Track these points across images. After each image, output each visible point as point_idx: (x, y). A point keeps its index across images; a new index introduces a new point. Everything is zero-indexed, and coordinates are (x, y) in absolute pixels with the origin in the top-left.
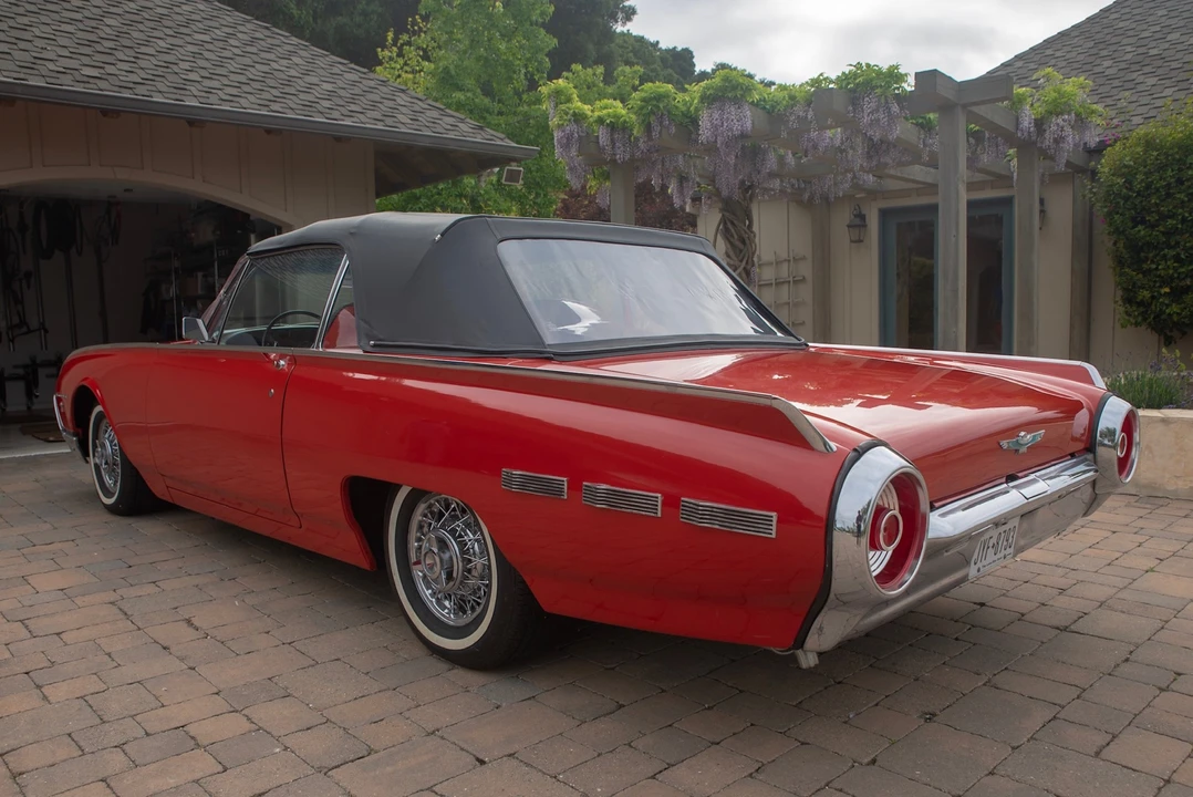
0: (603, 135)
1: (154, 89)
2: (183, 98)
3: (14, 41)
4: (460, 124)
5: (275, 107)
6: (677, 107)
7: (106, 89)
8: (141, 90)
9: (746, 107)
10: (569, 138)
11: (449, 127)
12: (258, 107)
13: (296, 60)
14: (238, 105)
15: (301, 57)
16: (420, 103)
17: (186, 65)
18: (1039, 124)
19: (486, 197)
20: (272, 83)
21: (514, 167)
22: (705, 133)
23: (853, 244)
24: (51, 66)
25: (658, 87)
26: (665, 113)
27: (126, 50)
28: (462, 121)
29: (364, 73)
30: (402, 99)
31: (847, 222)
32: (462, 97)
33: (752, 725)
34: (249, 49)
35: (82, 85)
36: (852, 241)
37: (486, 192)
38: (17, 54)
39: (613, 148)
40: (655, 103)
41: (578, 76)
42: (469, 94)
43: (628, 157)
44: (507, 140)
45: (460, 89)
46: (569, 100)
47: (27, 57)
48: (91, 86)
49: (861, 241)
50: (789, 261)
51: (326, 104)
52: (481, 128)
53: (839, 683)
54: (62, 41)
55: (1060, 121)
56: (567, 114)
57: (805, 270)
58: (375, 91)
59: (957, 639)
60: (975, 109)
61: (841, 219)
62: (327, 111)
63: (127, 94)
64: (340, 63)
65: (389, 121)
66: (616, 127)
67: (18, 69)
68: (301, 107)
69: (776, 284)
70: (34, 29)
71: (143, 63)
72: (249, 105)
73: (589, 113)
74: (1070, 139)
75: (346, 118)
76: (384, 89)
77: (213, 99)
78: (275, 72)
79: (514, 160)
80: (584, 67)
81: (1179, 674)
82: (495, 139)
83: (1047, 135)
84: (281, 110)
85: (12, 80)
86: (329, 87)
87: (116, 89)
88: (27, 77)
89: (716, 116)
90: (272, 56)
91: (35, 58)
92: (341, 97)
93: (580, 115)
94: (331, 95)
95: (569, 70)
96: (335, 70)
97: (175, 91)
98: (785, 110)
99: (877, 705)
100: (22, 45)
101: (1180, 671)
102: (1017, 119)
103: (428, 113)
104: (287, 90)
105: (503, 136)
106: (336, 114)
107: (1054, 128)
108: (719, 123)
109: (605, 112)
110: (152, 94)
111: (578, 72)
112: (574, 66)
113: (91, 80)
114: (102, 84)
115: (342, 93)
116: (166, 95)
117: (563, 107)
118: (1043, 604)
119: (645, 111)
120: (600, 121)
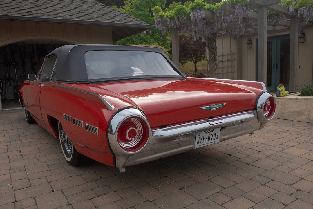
0: (168, 21)
1: (50, 15)
2: (57, 17)
3: (16, 5)
4: (133, 20)
5: (81, 18)
6: (186, 12)
7: (37, 16)
8: (46, 16)
9: (203, 10)
10: (159, 22)
11: (130, 21)
12: (76, 18)
13: (90, 5)
14: (71, 18)
15: (92, 4)
16: (123, 15)
17: (60, 8)
18: (296, 10)
19: (147, 39)
20: (82, 12)
21: (148, 30)
22: (192, 19)
23: (248, 49)
24: (24, 11)
25: (181, 6)
26: (182, 13)
27: (45, 6)
28: (134, 19)
29: (109, 8)
30: (118, 14)
31: (247, 43)
32: (141, 13)
33: (130, 187)
34: (78, 3)
35: (31, 15)
36: (248, 48)
37: (147, 38)
38: (16, 9)
39: (171, 24)
40: (179, 11)
41: (174, 5)
42: (143, 12)
43: (175, 26)
44: (147, 24)
45: (141, 10)
46: (160, 12)
47: (18, 9)
48: (33, 15)
49: (251, 48)
50: (231, 54)
51: (96, 16)
52: (139, 21)
53: (166, 176)
54: (28, 5)
55: (302, 9)
56: (158, 15)
57: (235, 57)
58: (111, 12)
59: (213, 165)
60: (270, 6)
61: (245, 41)
62: (96, 18)
63: (42, 17)
64: (103, 5)
65: (112, 20)
66: (171, 18)
67: (15, 12)
68: (89, 18)
69: (227, 61)
70: (22, 2)
71: (48, 9)
72: (74, 18)
73: (164, 15)
74: (306, 14)
75: (100, 20)
76: (113, 12)
77: (65, 17)
78: (83, 9)
79: (148, 29)
80: (176, 2)
81: (272, 180)
82: (143, 23)
83: (298, 14)
84: (83, 19)
85: (13, 15)
86: (98, 12)
87: (39, 16)
88: (17, 14)
89: (194, 14)
90: (84, 5)
91: (20, 9)
92: (100, 14)
93: (162, 16)
94: (98, 14)
95: (172, 3)
96: (101, 7)
97: (55, 15)
98: (216, 11)
99: (170, 184)
100: (18, 6)
101: (273, 179)
102: (289, 9)
103: (124, 17)
104: (86, 13)
105: (145, 22)
106: (98, 19)
107: (300, 11)
108: (195, 15)
109: (168, 14)
110: (49, 16)
111: (174, 4)
112: (173, 2)
113: (33, 14)
114: (36, 15)
115: (101, 13)
116: (52, 17)
117: (157, 14)
118: (249, 156)
119: (177, 13)
120: (167, 17)
